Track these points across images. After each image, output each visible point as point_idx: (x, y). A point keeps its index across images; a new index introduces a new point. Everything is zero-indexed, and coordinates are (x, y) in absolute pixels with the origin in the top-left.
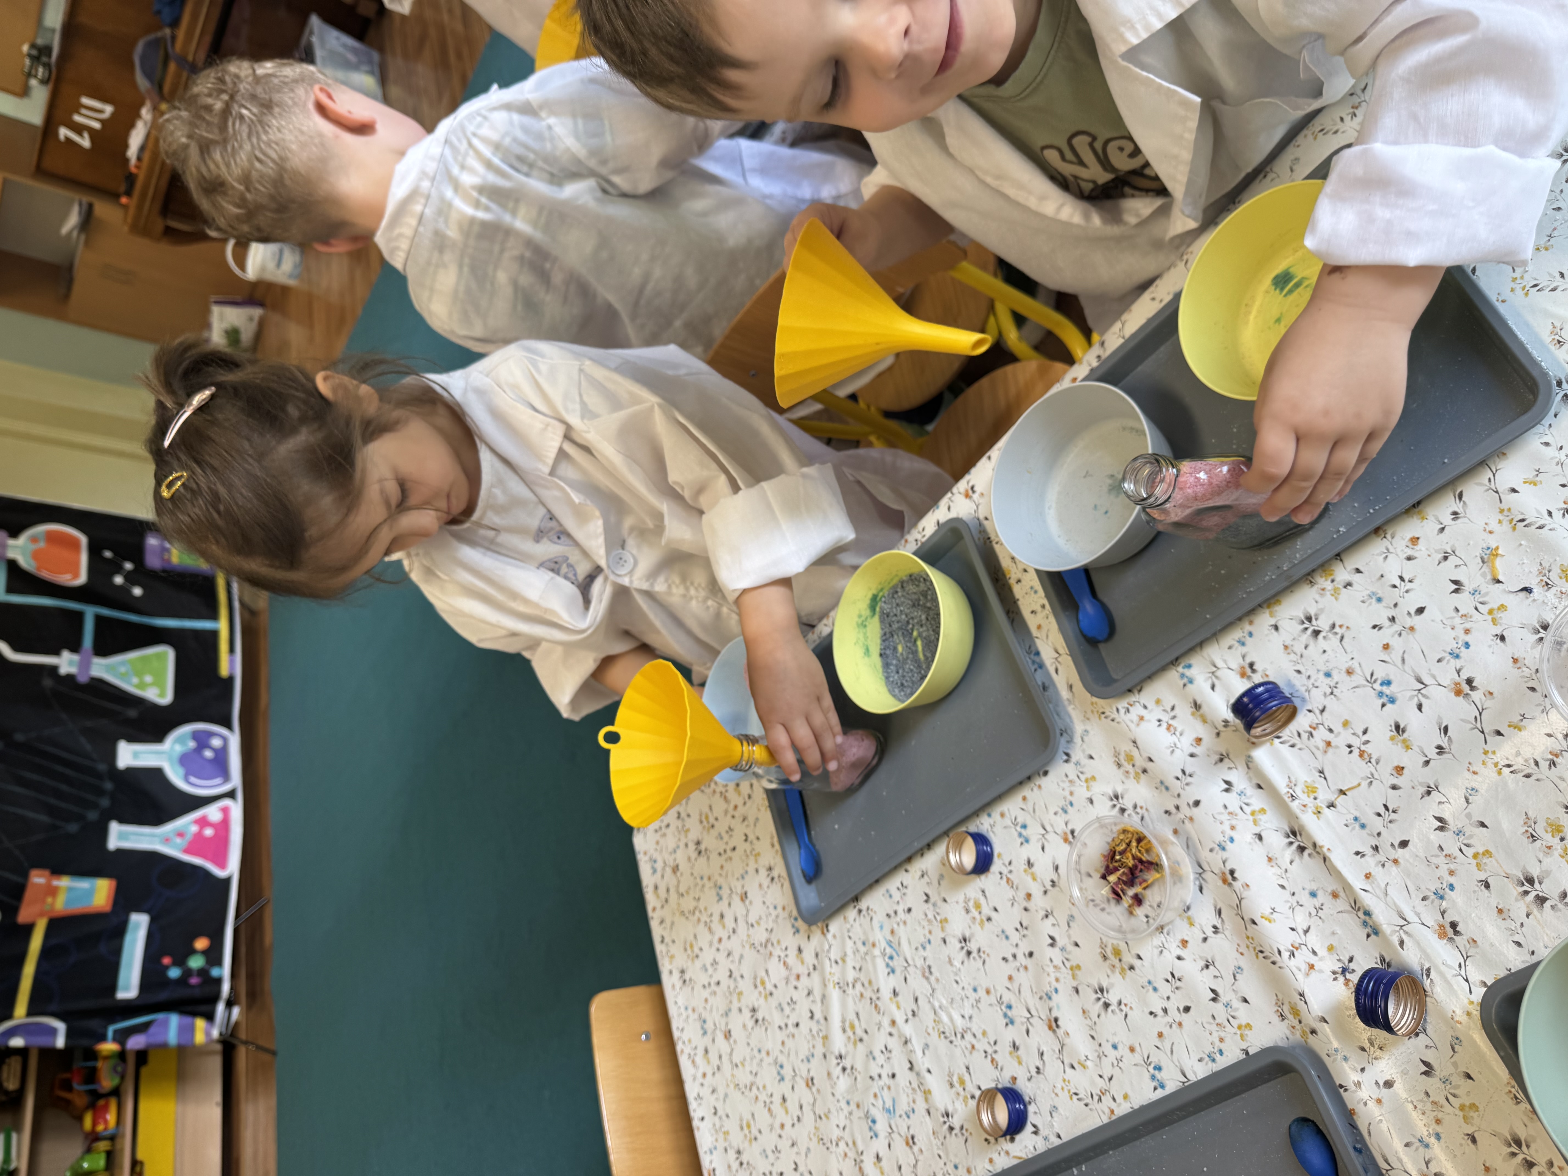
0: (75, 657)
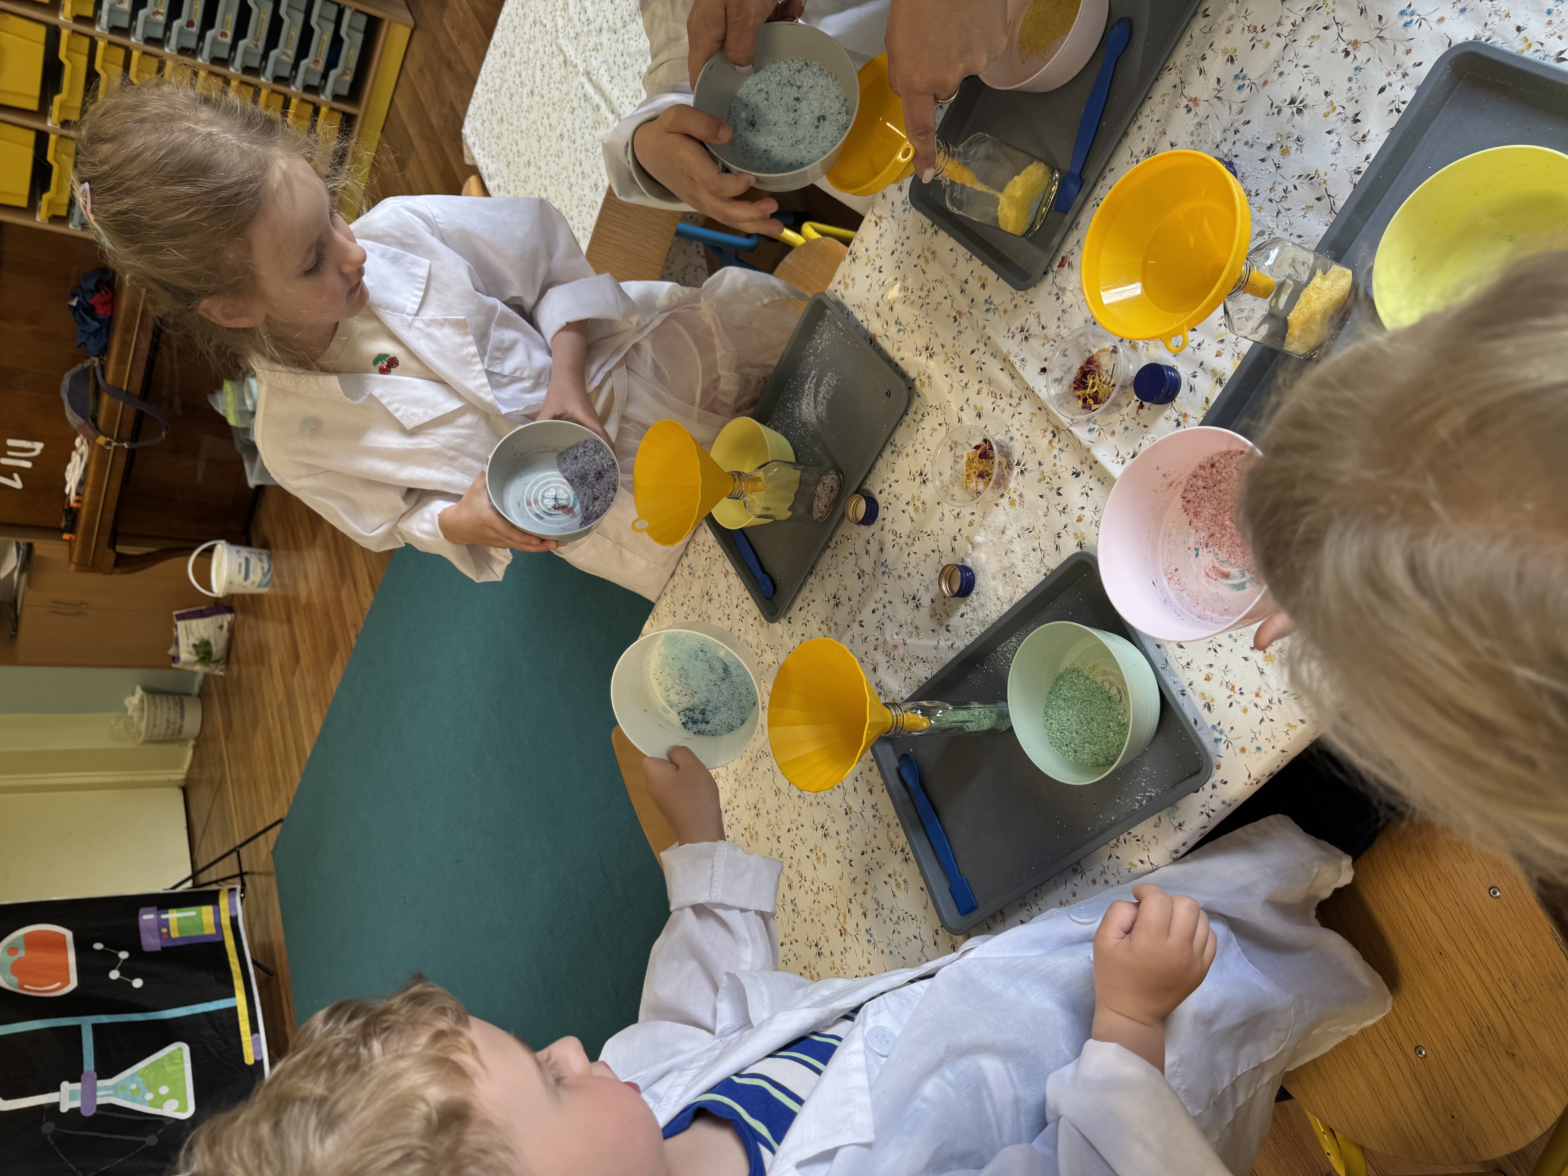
0: (77, 1086)
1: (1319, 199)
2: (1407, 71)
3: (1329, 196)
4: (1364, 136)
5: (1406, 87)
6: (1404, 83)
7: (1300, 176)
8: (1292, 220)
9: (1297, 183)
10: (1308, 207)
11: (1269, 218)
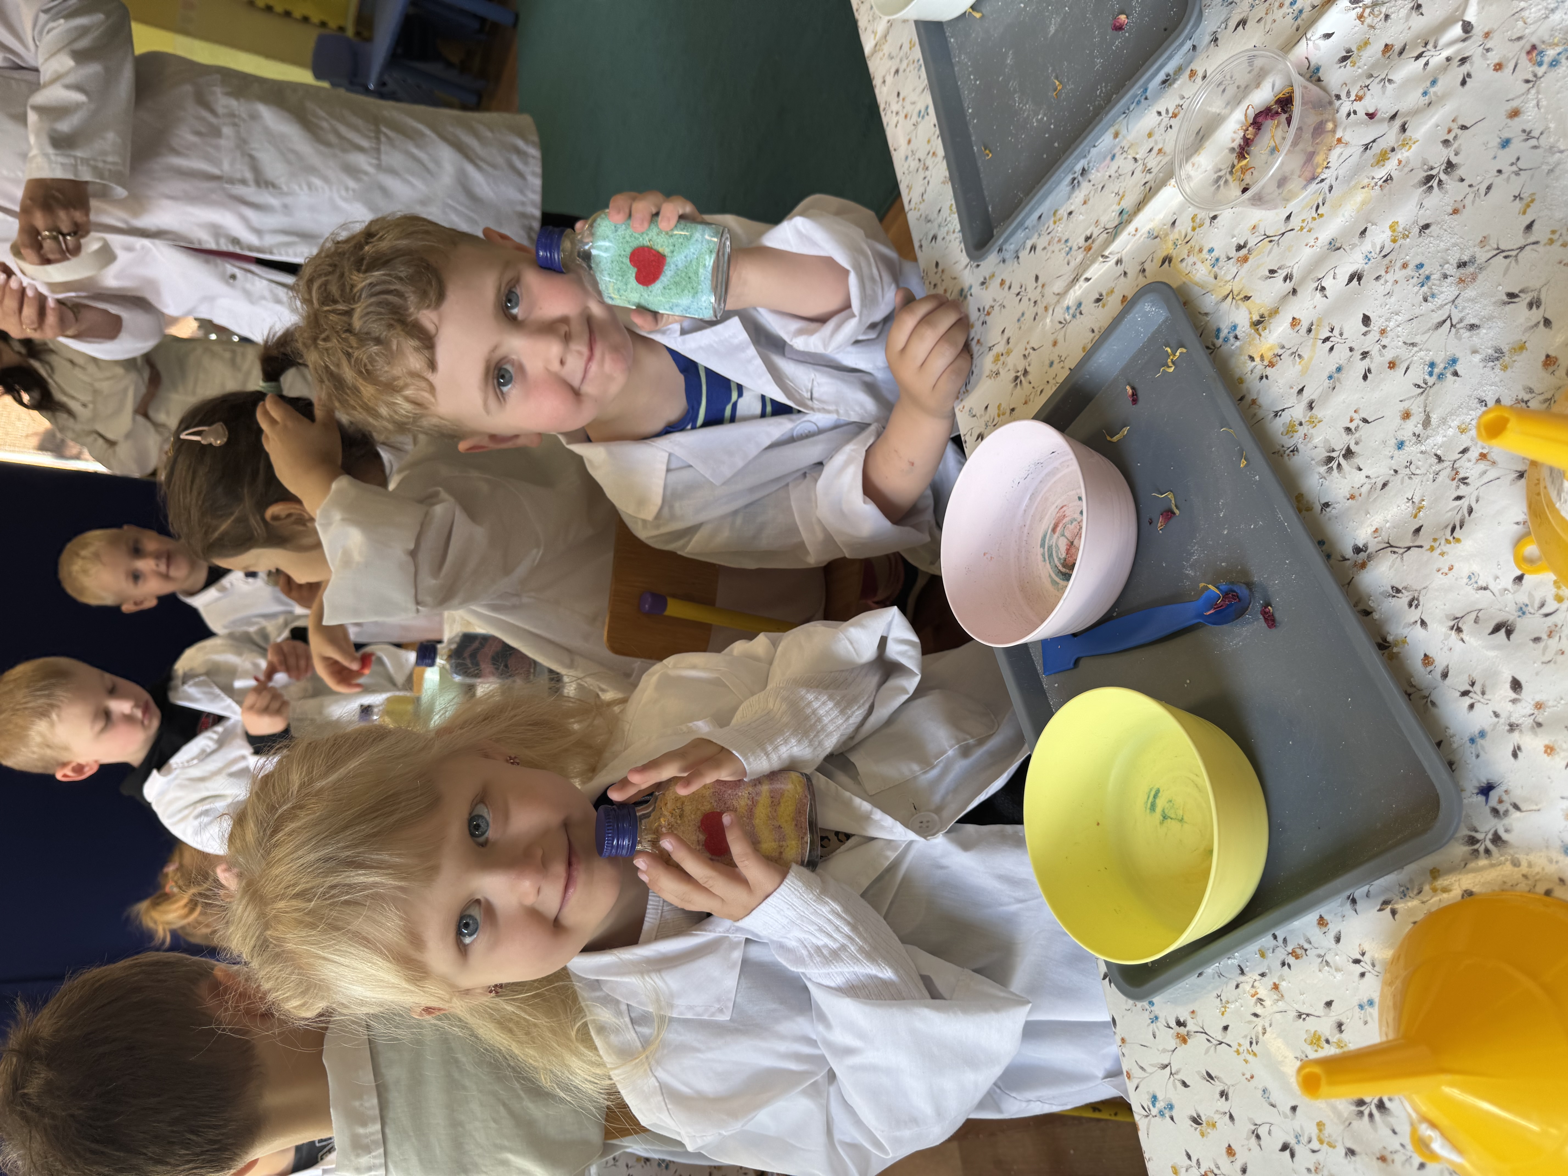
1: (1418, 531)
2: (1516, 734)
3: (1409, 548)
4: (1459, 630)
5: (1495, 720)
6: (1502, 720)
7: (1470, 511)
8: (1416, 480)
9: (1464, 503)
10: (1420, 509)
11: (1439, 439)
